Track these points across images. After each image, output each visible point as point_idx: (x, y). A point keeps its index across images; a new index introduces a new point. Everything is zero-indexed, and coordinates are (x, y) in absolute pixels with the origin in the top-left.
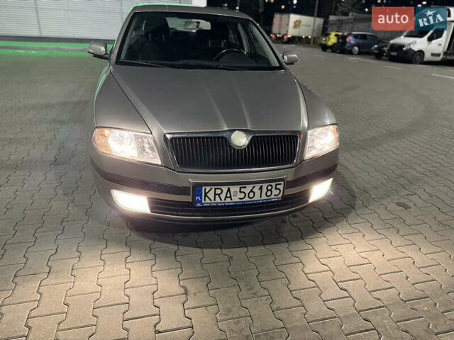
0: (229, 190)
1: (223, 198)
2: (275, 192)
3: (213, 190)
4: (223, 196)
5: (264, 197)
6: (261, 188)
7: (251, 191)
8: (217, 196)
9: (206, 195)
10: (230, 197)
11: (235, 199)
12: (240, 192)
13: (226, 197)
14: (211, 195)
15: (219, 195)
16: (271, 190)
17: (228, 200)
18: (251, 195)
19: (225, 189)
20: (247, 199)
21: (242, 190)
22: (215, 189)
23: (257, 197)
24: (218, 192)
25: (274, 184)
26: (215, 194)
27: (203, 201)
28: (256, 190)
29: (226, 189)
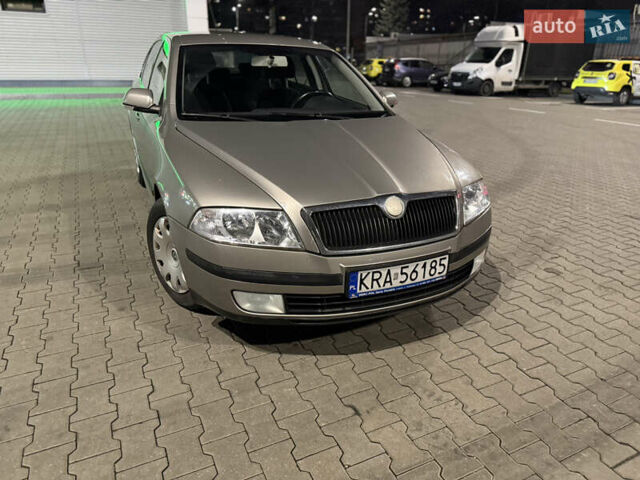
0: (389, 272)
1: (382, 285)
2: (440, 269)
3: (371, 274)
4: (381, 282)
5: (428, 277)
6: (424, 266)
7: (414, 271)
8: (375, 282)
9: (362, 282)
10: (390, 281)
11: (396, 283)
12: (402, 273)
13: (386, 282)
14: (368, 282)
15: (377, 280)
16: (435, 268)
17: (388, 285)
18: (414, 276)
19: (384, 272)
20: (409, 282)
21: (404, 271)
22: (373, 273)
23: (420, 279)
24: (377, 276)
25: (438, 259)
26: (373, 280)
27: (358, 291)
28: (420, 269)
29: (386, 272)
